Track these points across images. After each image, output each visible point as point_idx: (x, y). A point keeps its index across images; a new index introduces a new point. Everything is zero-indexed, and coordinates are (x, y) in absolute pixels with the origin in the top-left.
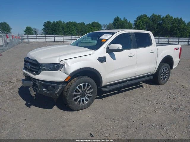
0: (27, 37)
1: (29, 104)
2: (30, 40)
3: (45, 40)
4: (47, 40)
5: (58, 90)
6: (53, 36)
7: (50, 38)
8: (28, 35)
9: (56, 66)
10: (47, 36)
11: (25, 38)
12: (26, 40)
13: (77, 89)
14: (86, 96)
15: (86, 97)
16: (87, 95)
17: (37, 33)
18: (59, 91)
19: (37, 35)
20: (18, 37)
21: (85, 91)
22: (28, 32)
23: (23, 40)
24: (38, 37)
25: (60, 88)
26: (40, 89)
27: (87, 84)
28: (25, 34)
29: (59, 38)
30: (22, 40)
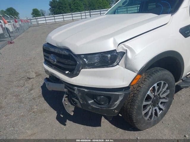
0: (35, 20)
1: (62, 116)
2: (40, 22)
3: (54, 21)
4: (56, 20)
5: (118, 103)
6: (62, 15)
7: (59, 18)
8: (36, 18)
9: (109, 56)
10: (55, 15)
11: (34, 22)
12: (36, 23)
13: (148, 95)
14: (160, 102)
15: (160, 105)
16: (161, 100)
17: (45, 14)
18: (119, 105)
19: (45, 17)
20: (27, 21)
21: (159, 94)
22: (35, 14)
23: (33, 24)
24: (47, 19)
25: (121, 99)
26: (81, 102)
27: (163, 82)
28: (33, 17)
29: (68, 17)
30: (31, 23)
